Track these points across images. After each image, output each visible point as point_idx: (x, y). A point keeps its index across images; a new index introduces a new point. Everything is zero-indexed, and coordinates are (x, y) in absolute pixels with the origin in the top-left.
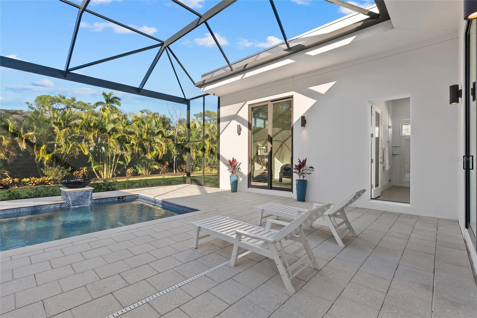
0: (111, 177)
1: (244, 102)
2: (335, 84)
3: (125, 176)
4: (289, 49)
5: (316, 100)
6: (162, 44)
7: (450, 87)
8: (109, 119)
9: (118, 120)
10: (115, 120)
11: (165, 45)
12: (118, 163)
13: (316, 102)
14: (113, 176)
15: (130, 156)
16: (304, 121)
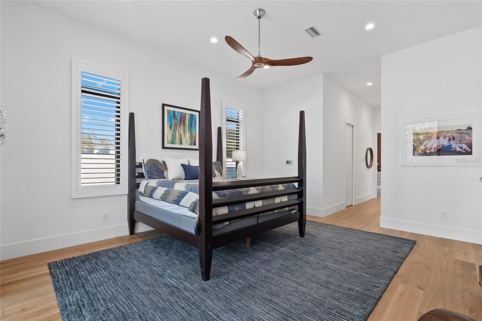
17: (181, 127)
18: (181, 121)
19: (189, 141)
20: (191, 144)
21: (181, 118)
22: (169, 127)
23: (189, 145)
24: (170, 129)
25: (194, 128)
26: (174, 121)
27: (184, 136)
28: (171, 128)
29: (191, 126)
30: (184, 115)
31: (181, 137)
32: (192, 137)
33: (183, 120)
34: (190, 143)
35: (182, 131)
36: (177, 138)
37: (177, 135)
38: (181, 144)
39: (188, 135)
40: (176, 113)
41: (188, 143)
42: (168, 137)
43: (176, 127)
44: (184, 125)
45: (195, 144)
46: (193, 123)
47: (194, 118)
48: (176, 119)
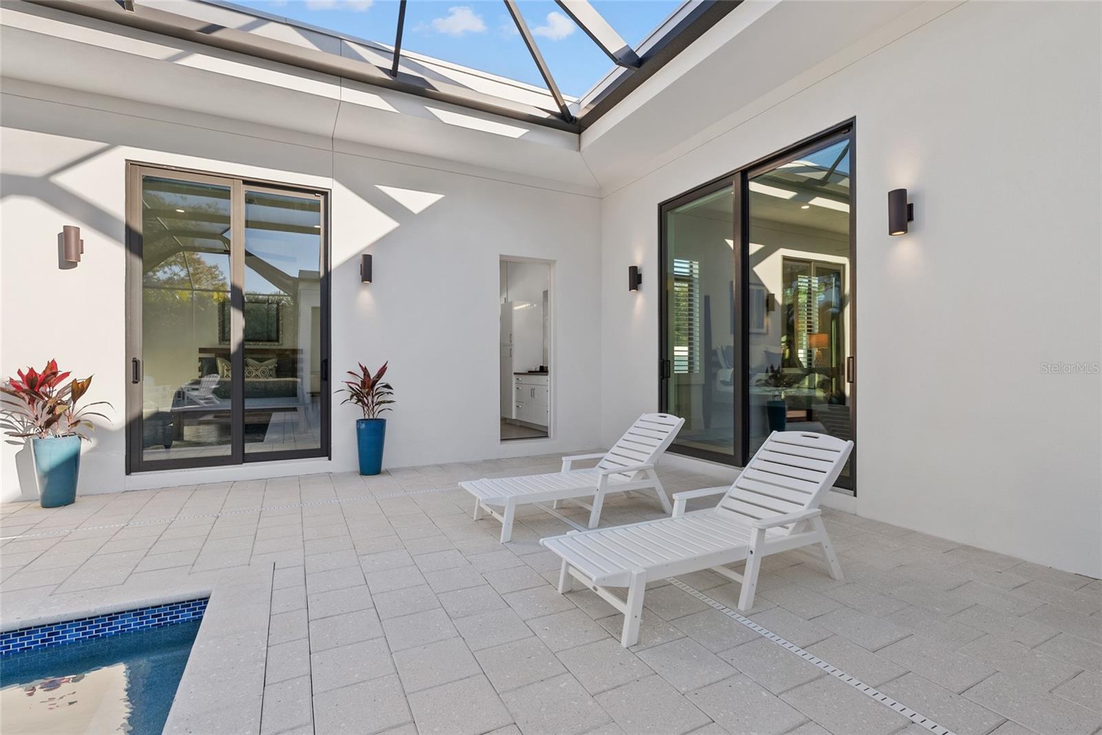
1: (106, 145)
2: (440, 200)
4: (394, 72)
5: (398, 222)
7: (630, 268)
13: (397, 228)
16: (366, 268)
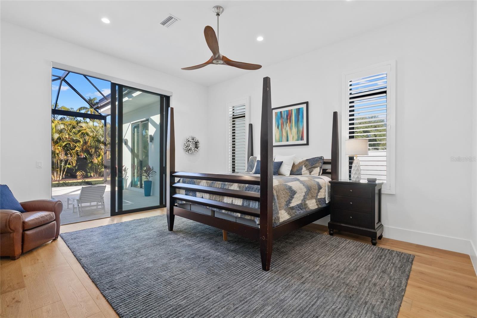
0: (60, 179)
3: (76, 178)
6: (60, 78)
8: (56, 129)
9: (64, 130)
10: (62, 130)
11: (62, 79)
12: (68, 167)
14: (63, 179)
15: (75, 161)
17: (287, 124)
18: (287, 119)
19: (296, 137)
20: (298, 140)
21: (287, 116)
22: (277, 127)
23: (296, 141)
24: (278, 130)
25: (301, 122)
26: (281, 121)
27: (290, 132)
28: (278, 128)
29: (297, 121)
30: (290, 113)
31: (287, 135)
32: (299, 133)
33: (290, 116)
34: (297, 138)
35: (288, 128)
36: (283, 136)
37: (284, 134)
38: (288, 141)
39: (294, 130)
40: (283, 113)
41: (295, 139)
42: (276, 136)
43: (283, 125)
44: (290, 121)
45: (302, 139)
46: (300, 117)
47: (301, 111)
48: (283, 118)
